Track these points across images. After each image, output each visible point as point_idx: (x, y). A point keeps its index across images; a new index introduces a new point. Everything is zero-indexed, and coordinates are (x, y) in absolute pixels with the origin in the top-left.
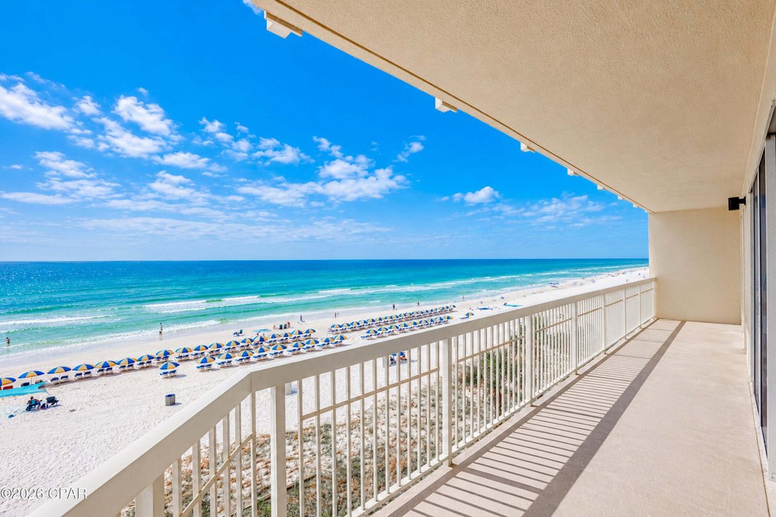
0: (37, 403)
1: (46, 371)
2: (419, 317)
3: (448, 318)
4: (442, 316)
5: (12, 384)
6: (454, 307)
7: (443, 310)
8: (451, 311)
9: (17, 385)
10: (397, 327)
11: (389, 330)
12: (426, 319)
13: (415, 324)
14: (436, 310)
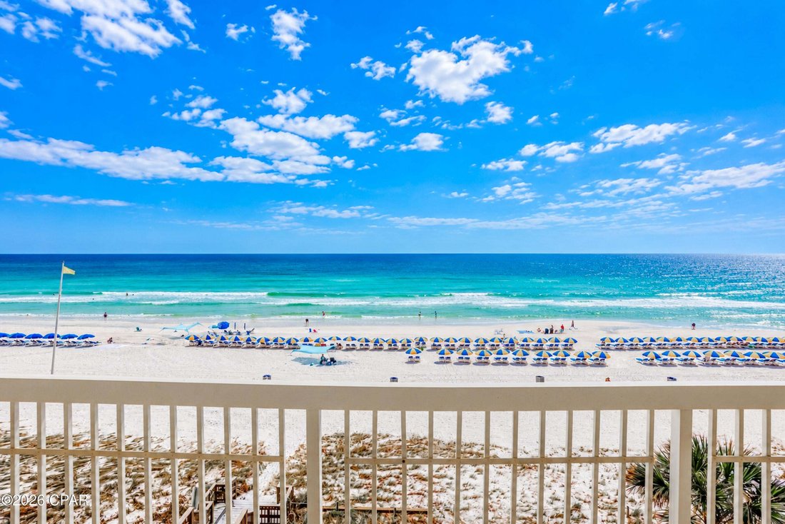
0: (325, 360)
1: (342, 339)
5: (325, 343)
9: (328, 343)
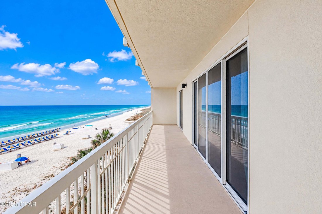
2: (38, 136)
3: (57, 135)
4: (53, 134)
6: (60, 129)
7: (53, 131)
8: (58, 131)
10: (23, 144)
11: (17, 146)
12: (43, 137)
13: (35, 140)
14: (49, 131)
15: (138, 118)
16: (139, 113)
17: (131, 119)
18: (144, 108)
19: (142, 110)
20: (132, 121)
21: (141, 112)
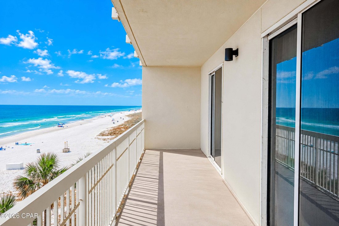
15: (122, 132)
16: (124, 121)
17: (107, 132)
18: (132, 112)
19: (128, 116)
20: (110, 137)
21: (127, 119)
